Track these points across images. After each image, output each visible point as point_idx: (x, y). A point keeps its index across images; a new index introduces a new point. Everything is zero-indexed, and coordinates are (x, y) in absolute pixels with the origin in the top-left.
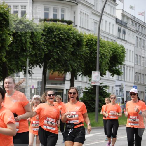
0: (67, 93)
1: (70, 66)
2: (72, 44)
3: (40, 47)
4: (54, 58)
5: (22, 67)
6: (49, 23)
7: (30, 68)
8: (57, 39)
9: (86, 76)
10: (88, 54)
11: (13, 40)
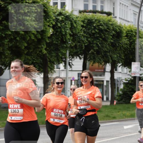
0: (107, 84)
1: (109, 57)
2: (112, 35)
3: (80, 39)
4: (94, 50)
5: (62, 58)
6: (89, 15)
7: (70, 60)
8: (96, 30)
9: (126, 67)
10: (127, 45)
11: (53, 32)
